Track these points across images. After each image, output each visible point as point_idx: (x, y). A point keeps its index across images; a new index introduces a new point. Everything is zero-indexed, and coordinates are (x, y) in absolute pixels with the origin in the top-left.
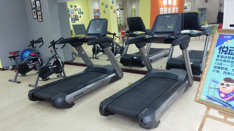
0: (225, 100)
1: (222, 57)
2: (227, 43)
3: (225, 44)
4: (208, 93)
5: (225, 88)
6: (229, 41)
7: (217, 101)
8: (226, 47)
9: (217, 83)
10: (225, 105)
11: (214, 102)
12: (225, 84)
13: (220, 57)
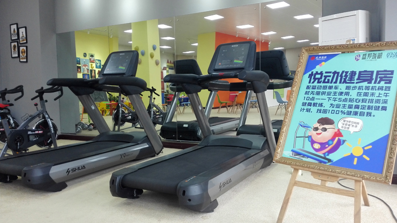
0: (320, 154)
1: (314, 88)
2: (320, 66)
3: (318, 69)
4: (294, 146)
5: (320, 134)
6: (323, 63)
7: (308, 157)
8: (319, 72)
9: (308, 127)
10: (321, 162)
11: (305, 159)
12: (319, 128)
13: (311, 88)
